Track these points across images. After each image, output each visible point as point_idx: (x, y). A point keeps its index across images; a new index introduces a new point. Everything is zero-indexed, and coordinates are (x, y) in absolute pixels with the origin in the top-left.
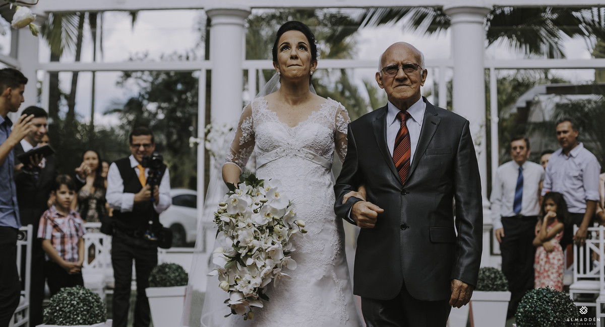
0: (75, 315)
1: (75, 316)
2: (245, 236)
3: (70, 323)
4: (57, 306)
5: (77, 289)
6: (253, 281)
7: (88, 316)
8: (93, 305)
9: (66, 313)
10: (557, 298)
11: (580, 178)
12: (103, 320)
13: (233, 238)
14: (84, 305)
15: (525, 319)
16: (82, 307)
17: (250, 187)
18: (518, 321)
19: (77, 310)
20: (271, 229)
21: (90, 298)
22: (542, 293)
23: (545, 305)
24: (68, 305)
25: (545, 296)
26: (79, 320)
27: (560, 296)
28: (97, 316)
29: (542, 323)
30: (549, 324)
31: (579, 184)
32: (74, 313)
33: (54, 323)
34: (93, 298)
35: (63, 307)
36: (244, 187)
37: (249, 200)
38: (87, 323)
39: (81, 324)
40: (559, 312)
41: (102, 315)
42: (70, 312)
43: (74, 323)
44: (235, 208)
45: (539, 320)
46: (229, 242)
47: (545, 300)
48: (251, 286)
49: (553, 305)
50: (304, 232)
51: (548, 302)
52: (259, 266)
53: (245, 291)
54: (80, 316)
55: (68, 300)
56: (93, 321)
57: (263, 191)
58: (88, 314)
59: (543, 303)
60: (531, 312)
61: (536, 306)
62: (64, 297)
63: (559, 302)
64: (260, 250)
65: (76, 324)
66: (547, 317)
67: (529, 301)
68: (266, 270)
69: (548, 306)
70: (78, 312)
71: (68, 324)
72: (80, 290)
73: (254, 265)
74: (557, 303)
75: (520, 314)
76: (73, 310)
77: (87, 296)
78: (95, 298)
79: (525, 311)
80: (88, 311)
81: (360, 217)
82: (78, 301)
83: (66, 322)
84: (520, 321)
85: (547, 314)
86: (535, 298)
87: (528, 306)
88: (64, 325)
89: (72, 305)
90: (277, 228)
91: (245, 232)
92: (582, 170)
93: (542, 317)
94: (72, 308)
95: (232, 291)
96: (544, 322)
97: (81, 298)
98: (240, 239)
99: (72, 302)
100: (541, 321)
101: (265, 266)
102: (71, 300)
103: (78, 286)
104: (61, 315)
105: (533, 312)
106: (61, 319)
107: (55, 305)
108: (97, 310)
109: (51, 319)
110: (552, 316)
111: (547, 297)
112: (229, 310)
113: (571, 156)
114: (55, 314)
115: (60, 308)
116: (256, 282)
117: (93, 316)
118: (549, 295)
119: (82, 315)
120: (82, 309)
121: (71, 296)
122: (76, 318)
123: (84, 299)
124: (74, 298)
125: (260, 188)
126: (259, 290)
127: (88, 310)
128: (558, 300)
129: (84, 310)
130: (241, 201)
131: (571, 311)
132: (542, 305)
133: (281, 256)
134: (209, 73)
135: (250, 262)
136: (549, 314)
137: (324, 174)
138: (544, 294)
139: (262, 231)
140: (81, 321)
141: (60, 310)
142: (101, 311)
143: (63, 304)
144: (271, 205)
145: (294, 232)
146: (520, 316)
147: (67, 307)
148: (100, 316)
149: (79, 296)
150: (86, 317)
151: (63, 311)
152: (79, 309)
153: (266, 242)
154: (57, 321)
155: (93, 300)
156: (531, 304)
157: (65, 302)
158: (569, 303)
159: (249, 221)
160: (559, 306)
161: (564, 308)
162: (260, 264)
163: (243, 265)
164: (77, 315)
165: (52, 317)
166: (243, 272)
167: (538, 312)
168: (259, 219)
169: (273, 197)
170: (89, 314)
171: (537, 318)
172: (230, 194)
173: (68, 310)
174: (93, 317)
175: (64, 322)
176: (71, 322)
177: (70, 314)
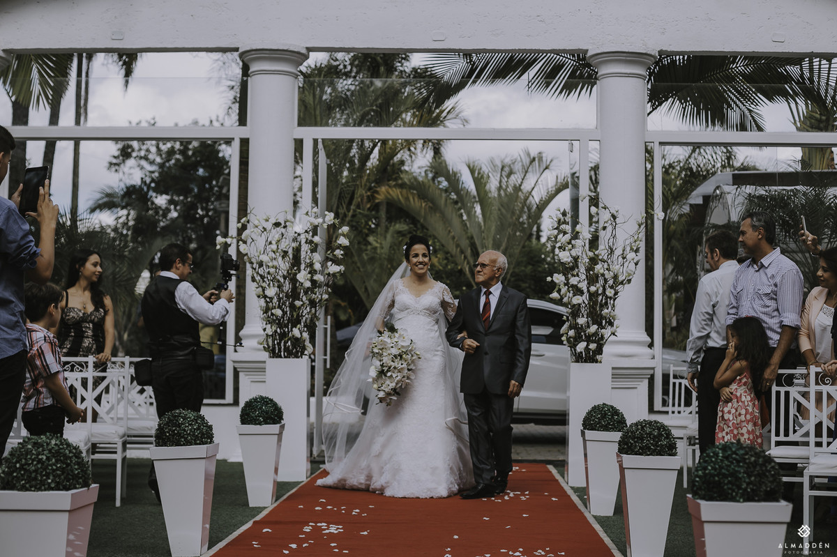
0: (44, 475)
1: (44, 478)
2: (387, 360)
3: (36, 488)
4: (16, 462)
5: (48, 438)
6: (391, 385)
7: (62, 477)
8: (71, 461)
9: (31, 473)
10: (752, 456)
11: (773, 296)
12: (86, 485)
13: (380, 361)
14: (57, 461)
15: (705, 485)
16: (54, 465)
17: (390, 333)
18: (695, 489)
19: (47, 468)
20: (401, 356)
21: (67, 452)
22: (731, 449)
23: (735, 466)
24: (33, 460)
25: (735, 453)
26: (49, 484)
27: (756, 453)
28: (76, 477)
29: (730, 491)
30: (741, 493)
31: (772, 304)
32: (42, 472)
33: (12, 488)
34: (70, 452)
35: (26, 464)
36: (387, 333)
37: (389, 341)
38: (61, 487)
39: (52, 489)
40: (755, 476)
41: (84, 476)
42: (36, 471)
43: (43, 488)
44: (381, 345)
45: (726, 487)
46: (378, 363)
47: (735, 459)
48: (390, 387)
49: (746, 466)
50: (419, 358)
51: (738, 462)
52: (394, 377)
53: (386, 390)
54: (51, 477)
55: (33, 454)
56: (70, 485)
57: (397, 335)
58: (63, 474)
59: (732, 463)
60: (714, 476)
61: (721, 468)
62: (28, 449)
63: (755, 461)
64: (395, 368)
65: (45, 490)
66: (738, 483)
67: (712, 460)
68: (398, 378)
69: (739, 466)
70: (48, 471)
71: (33, 489)
72: (52, 439)
73: (391, 376)
74: (751, 463)
75: (697, 479)
76: (41, 468)
77: (62, 449)
78: (74, 451)
79: (705, 475)
80: (63, 470)
81: (467, 347)
82: (48, 455)
83: (31, 487)
84: (697, 489)
85: (738, 479)
86: (721, 455)
87: (710, 468)
88: (27, 490)
89: (40, 461)
90: (404, 356)
91: (386, 358)
92: (776, 285)
93: (729, 482)
94: (39, 466)
95: (380, 390)
96: (733, 491)
97: (53, 451)
98: (384, 361)
99: (40, 457)
100: (729, 489)
101: (398, 376)
102: (38, 454)
103: (48, 434)
104: (22, 475)
105: (718, 475)
106: (23, 482)
107: (14, 461)
108: (76, 469)
109: (8, 481)
110: (745, 482)
111: (737, 454)
112: (378, 401)
113: (762, 266)
114: (15, 474)
115: (22, 465)
116: (393, 385)
117: (71, 477)
118: (742, 452)
119: (54, 476)
120: (54, 467)
121: (38, 448)
122: (46, 480)
123: (58, 452)
124: (43, 451)
125: (395, 334)
126: (394, 390)
127: (64, 468)
128: (753, 459)
129: (57, 469)
130: (385, 341)
131: (773, 476)
132: (729, 466)
133: (406, 371)
134: (245, 143)
135: (389, 374)
136: (740, 478)
137: (434, 325)
138: (734, 449)
139: (396, 358)
140: (53, 485)
141: (22, 467)
142: (82, 471)
143: (26, 459)
144: (401, 343)
145: (414, 358)
146: (697, 481)
147: (32, 463)
148: (81, 478)
149: (50, 447)
150: (60, 478)
151: (25, 470)
152: (50, 468)
153: (398, 364)
154: (17, 485)
155: (71, 455)
156: (714, 464)
157: (29, 457)
158: (770, 463)
159: (389, 352)
160: (755, 467)
161: (762, 470)
162: (394, 376)
163: (386, 376)
164: (48, 476)
165: (10, 479)
166: (386, 379)
167: (725, 476)
168: (395, 351)
169: (402, 339)
170: (65, 474)
171: (722, 485)
172: (379, 337)
173: (33, 468)
174: (70, 479)
175: (27, 486)
176: (38, 486)
177: (37, 474)
